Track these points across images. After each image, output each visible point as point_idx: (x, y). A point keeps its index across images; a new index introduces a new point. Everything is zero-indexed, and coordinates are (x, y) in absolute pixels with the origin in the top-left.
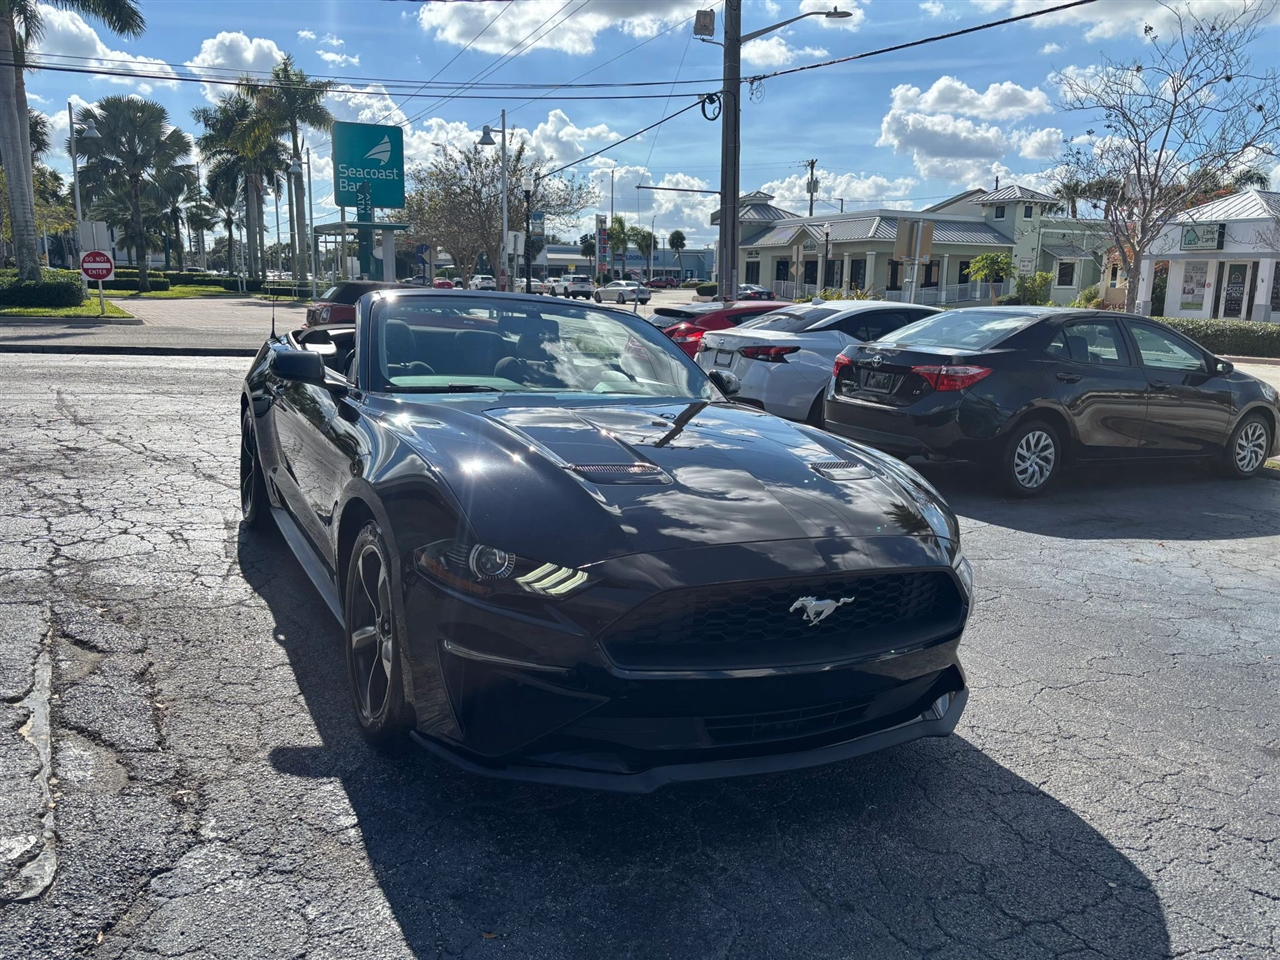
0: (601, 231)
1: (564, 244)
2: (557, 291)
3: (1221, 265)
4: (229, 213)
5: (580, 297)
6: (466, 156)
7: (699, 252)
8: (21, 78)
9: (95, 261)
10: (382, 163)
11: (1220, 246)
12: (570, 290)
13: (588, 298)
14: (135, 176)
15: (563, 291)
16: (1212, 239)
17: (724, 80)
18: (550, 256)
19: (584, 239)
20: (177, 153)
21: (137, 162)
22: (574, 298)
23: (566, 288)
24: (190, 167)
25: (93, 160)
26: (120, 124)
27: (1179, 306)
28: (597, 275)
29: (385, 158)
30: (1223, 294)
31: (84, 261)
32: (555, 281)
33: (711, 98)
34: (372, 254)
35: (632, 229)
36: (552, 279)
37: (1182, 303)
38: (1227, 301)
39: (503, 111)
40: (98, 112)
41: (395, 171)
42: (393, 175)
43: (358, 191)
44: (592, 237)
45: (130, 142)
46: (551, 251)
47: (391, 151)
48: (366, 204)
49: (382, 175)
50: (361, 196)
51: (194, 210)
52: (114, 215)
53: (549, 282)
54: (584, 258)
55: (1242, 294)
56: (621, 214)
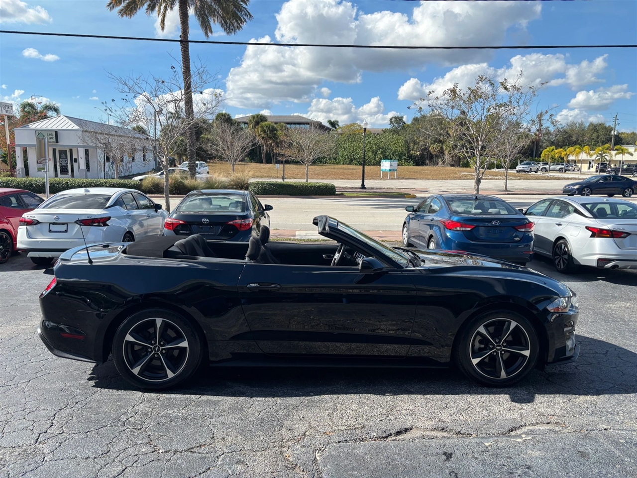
3: (54, 150)
11: (57, 142)
16: (53, 138)
27: (37, 170)
30: (58, 164)
37: (38, 168)
38: (60, 167)
55: (67, 163)
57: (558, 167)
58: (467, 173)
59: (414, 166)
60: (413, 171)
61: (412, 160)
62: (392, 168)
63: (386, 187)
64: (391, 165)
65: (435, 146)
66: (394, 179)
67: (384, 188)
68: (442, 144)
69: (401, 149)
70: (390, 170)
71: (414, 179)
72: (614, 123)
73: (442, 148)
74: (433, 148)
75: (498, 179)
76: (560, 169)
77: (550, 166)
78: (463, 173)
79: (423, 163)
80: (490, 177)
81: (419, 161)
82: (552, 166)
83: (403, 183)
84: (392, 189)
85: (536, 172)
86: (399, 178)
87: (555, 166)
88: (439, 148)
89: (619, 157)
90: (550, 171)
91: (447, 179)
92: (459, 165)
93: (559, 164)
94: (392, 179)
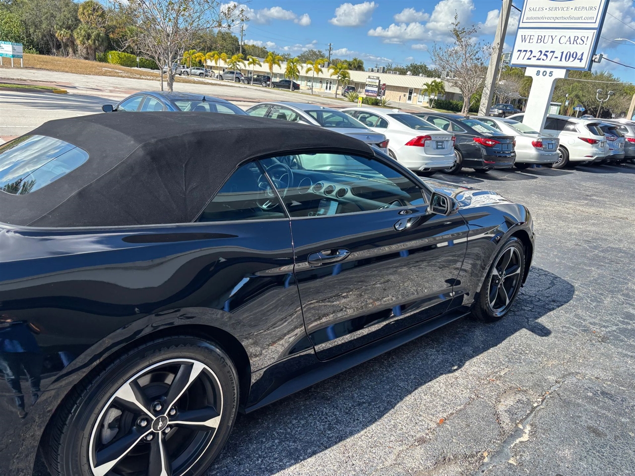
57: (199, 72)
58: (110, 70)
59: (37, 54)
60: (41, 60)
61: (33, 47)
62: (15, 54)
63: (15, 78)
64: (14, 49)
65: (62, 32)
66: (20, 68)
67: (13, 79)
68: (72, 31)
69: (18, 31)
70: (13, 56)
71: (48, 70)
72: (241, 33)
73: (71, 36)
74: (61, 35)
75: (148, 79)
76: (200, 73)
77: (191, 70)
78: (106, 69)
79: (49, 52)
80: (138, 76)
81: (44, 50)
82: (193, 70)
83: (36, 75)
84: (25, 80)
85: (180, 75)
86: (26, 68)
87: (195, 70)
88: (68, 36)
89: (251, 68)
90: (191, 75)
91: (90, 74)
92: (95, 59)
93: (199, 69)
94: (18, 68)
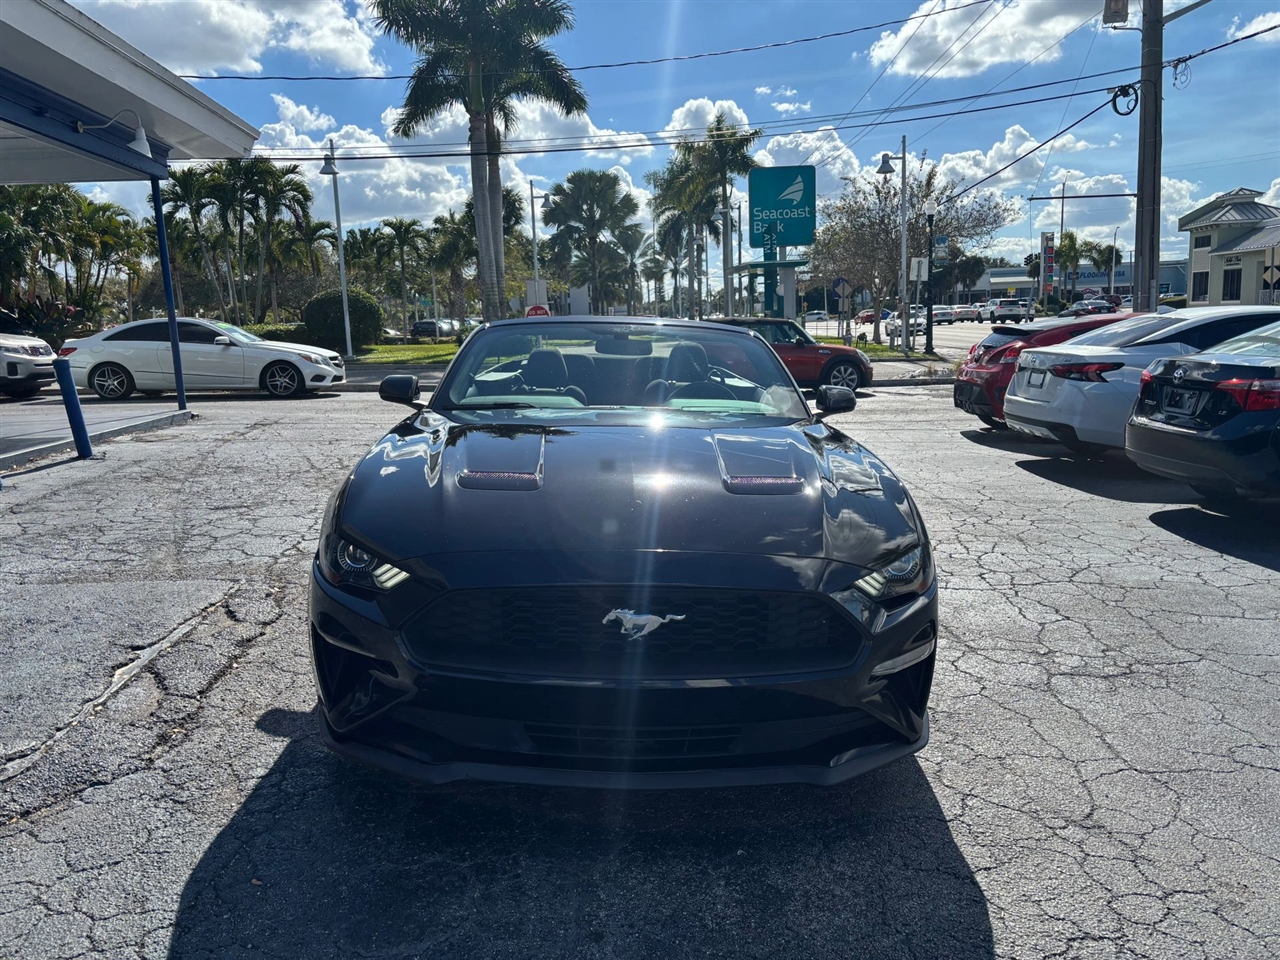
0: (1048, 248)
1: (1012, 266)
2: (983, 316)
4: (675, 264)
5: (1008, 321)
6: (876, 187)
7: (1178, 263)
8: (497, 164)
9: (536, 314)
10: (795, 203)
12: (996, 314)
13: (1017, 322)
14: (593, 238)
15: (989, 316)
17: (1142, 67)
18: (993, 280)
19: (1029, 259)
20: (627, 215)
21: (595, 226)
22: (1003, 322)
23: (992, 313)
24: (636, 225)
25: (562, 227)
26: (583, 193)
28: (1041, 296)
29: (798, 197)
31: (528, 315)
32: (981, 306)
33: (1124, 91)
34: (775, 292)
35: (1086, 244)
36: (978, 304)
39: (904, 137)
40: (566, 185)
41: (807, 209)
42: (804, 213)
43: (766, 232)
44: (1038, 256)
45: (591, 209)
46: (994, 275)
47: (803, 190)
48: (772, 244)
49: (795, 214)
50: (767, 237)
51: (649, 265)
52: (585, 273)
53: (976, 307)
54: (1031, 279)
56: (1073, 230)
